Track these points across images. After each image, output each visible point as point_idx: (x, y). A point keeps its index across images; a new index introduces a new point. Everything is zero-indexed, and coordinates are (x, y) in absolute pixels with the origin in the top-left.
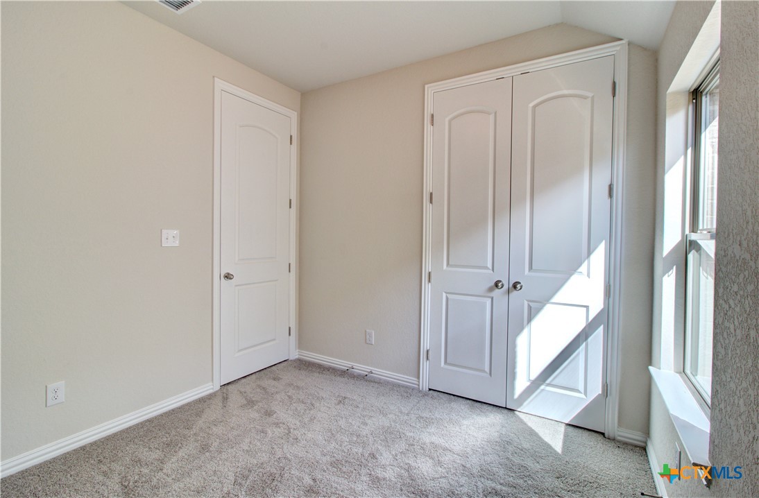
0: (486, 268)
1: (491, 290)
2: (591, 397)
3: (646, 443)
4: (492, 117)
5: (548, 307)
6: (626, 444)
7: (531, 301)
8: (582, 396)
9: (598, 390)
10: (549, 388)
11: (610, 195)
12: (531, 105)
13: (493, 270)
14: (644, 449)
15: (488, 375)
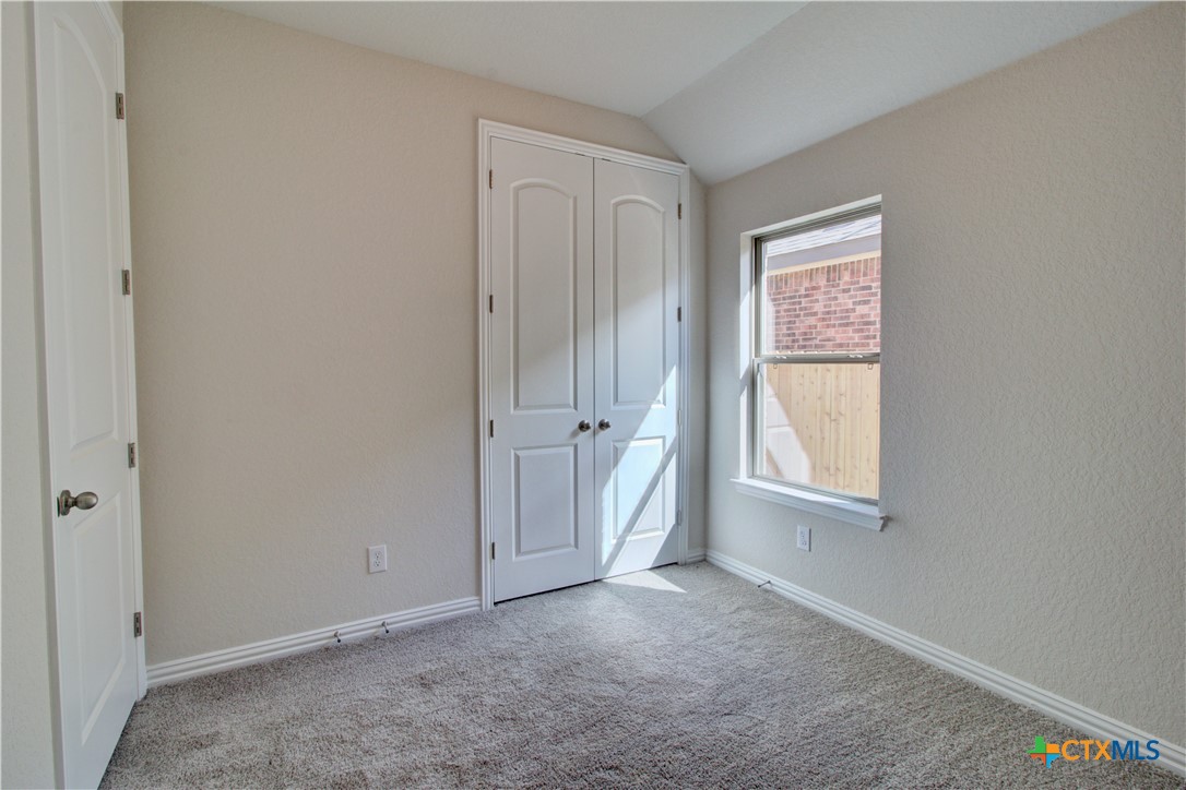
0: (568, 406)
1: (574, 434)
2: (669, 528)
3: (705, 555)
4: (571, 201)
5: (633, 444)
6: (694, 563)
7: (617, 441)
8: (661, 533)
9: (673, 522)
10: (634, 538)
11: (679, 319)
12: (613, 201)
13: (576, 408)
14: (705, 560)
15: (573, 549)
